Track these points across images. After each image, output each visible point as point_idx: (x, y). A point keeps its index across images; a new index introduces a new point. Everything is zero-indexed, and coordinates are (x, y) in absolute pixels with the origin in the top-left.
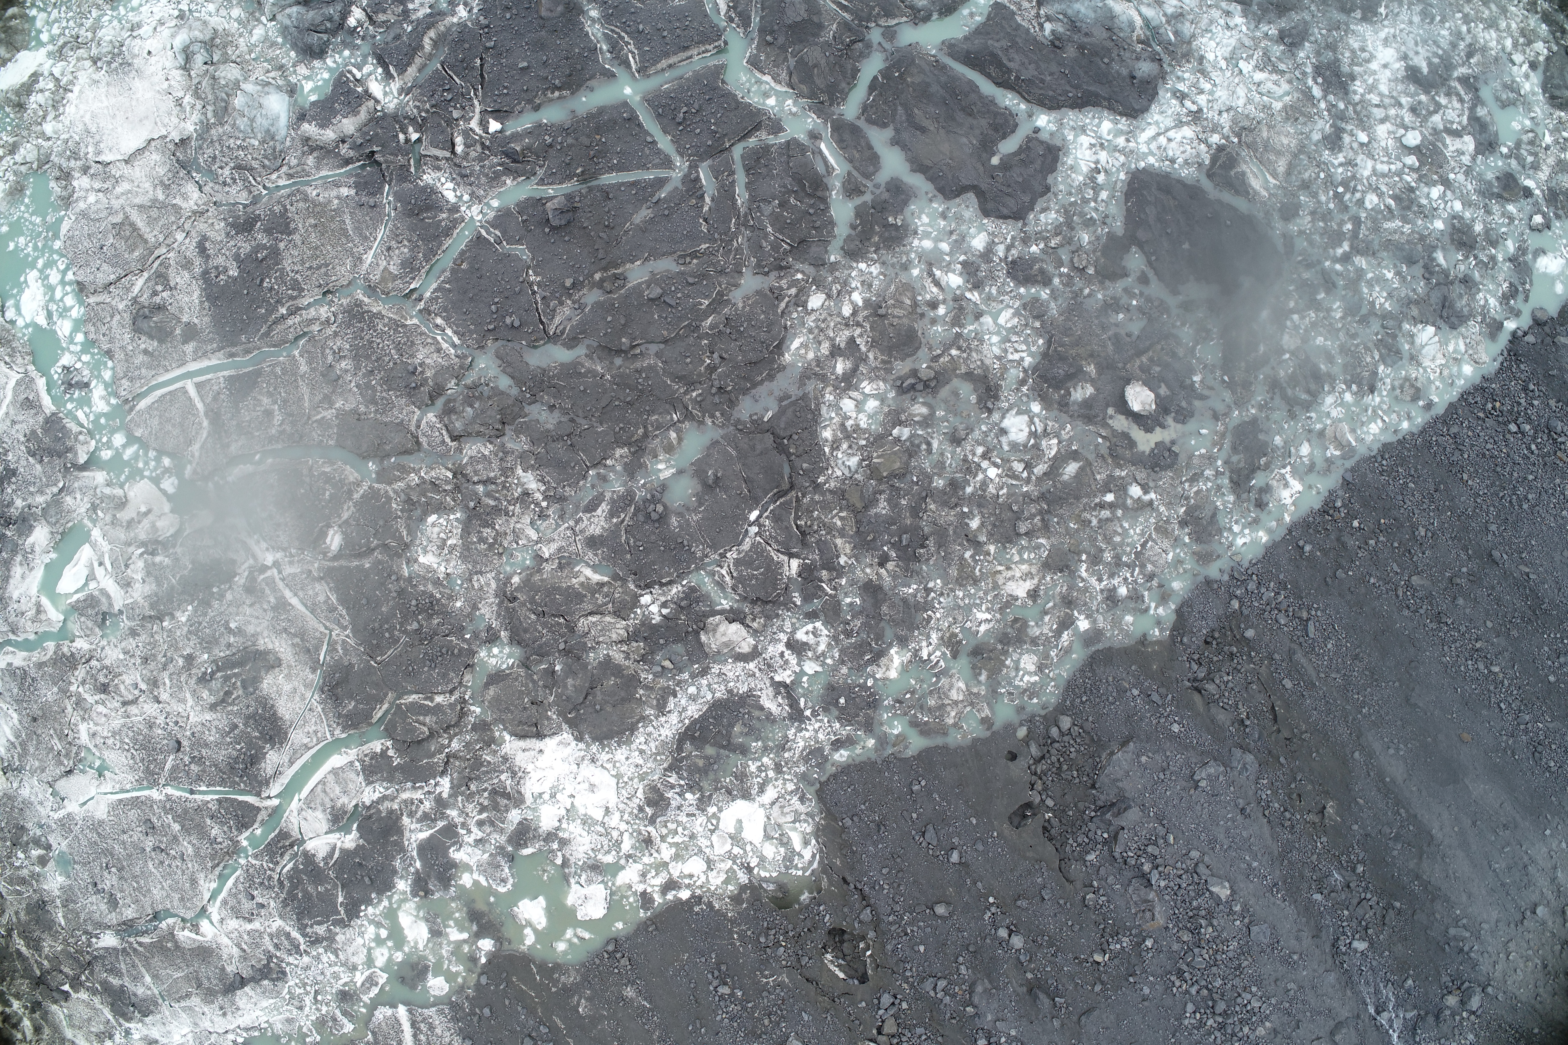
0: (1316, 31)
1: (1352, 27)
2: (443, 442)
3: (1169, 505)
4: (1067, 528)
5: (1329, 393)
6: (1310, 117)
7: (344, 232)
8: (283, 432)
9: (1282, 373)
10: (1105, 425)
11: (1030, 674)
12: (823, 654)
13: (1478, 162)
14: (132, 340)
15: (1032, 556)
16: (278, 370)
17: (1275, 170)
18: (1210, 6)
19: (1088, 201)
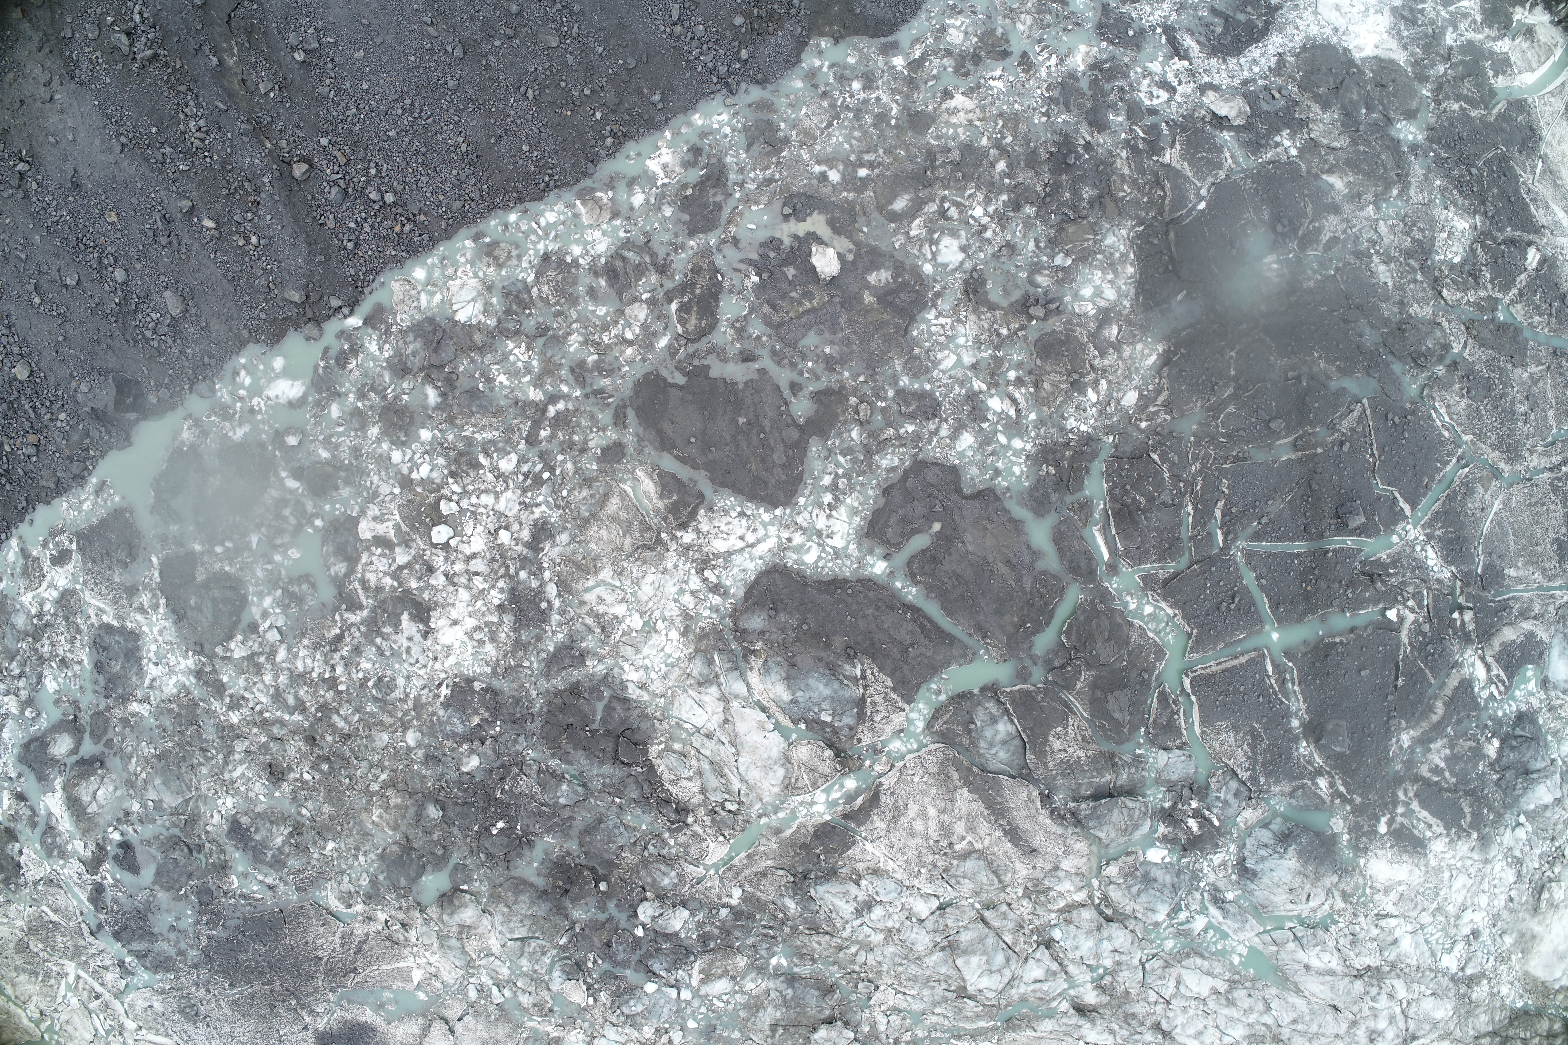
0: (535, 666)
1: (488, 670)
2: (1450, 322)
3: (798, 159)
4: (907, 150)
5: (599, 256)
6: (567, 560)
7: (1515, 533)
9: (654, 278)
10: (857, 244)
11: (954, 27)
12: (1144, 77)
13: (357, 508)
15: (944, 130)
17: (622, 500)
18: (662, 696)
19: (844, 475)
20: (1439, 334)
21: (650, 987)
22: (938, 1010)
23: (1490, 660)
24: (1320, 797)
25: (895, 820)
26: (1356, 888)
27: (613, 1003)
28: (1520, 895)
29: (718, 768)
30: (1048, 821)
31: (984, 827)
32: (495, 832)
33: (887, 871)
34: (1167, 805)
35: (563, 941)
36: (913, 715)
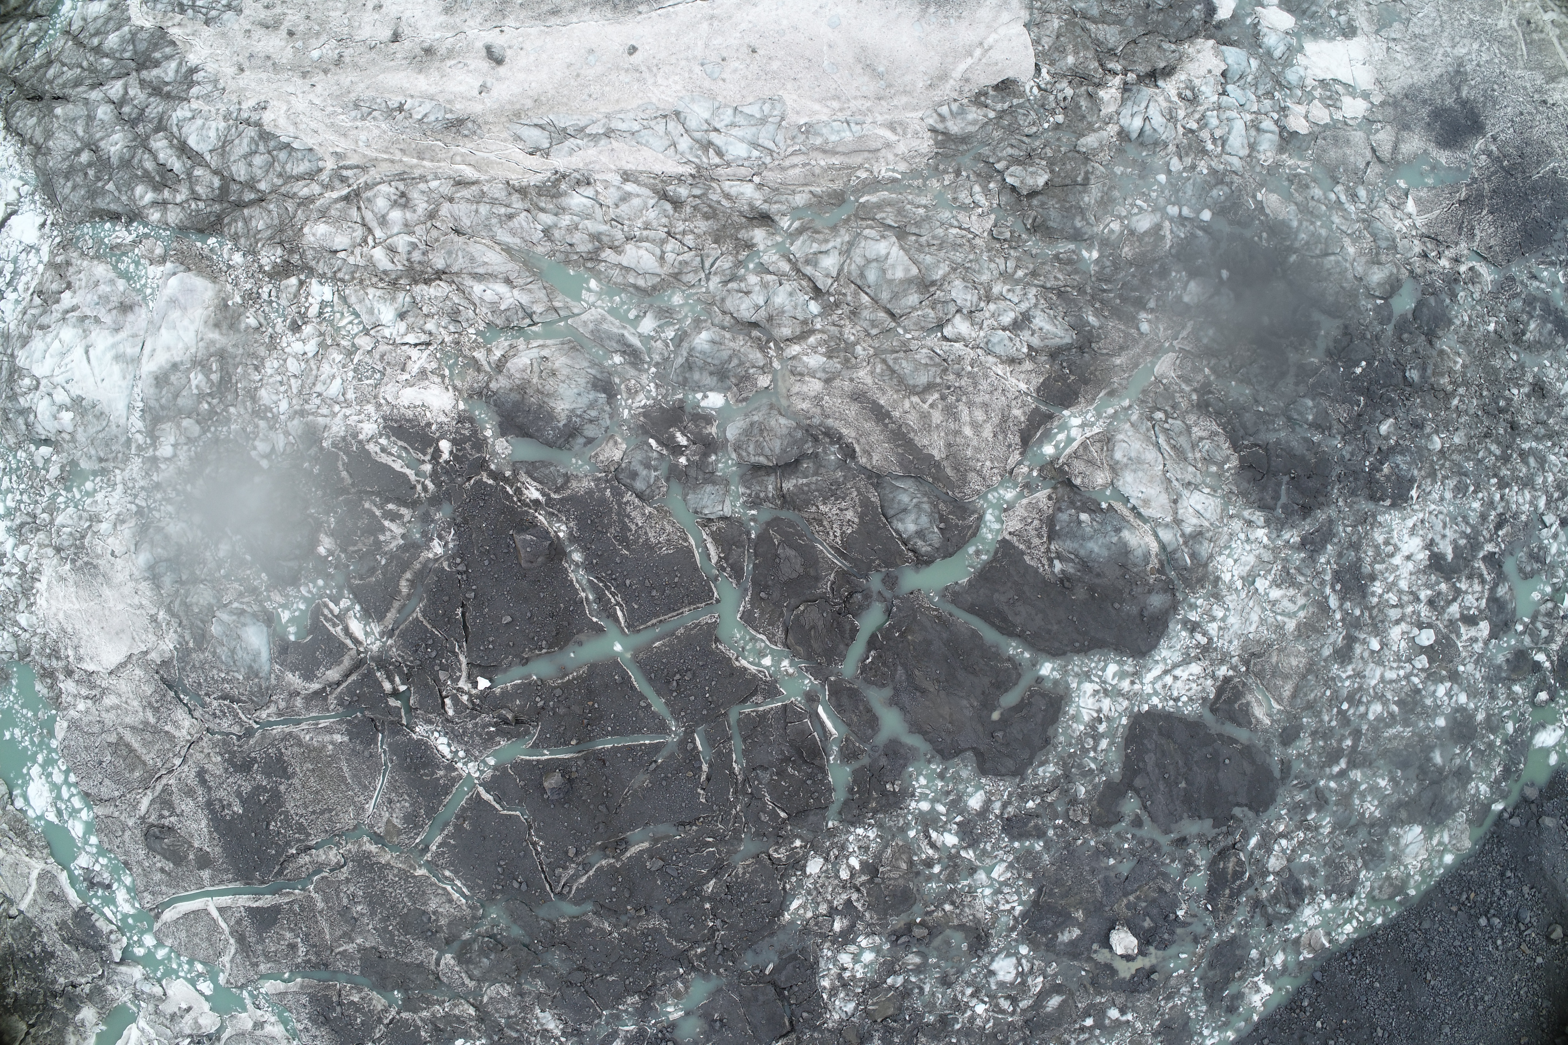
0: (1341, 528)
1: (1380, 518)
2: (463, 984)
3: (1145, 1021)
5: (1309, 905)
6: (1323, 632)
7: (343, 779)
8: (309, 961)
9: (1264, 894)
10: (1089, 959)
13: (1491, 647)
14: (147, 855)
16: (296, 907)
17: (1280, 695)
18: (1231, 517)
19: (1088, 750)
20: (476, 972)
21: (1206, 215)
22: (921, 211)
23: (348, 642)
24: (534, 479)
25: (1004, 419)
26: (462, 375)
27: (1239, 197)
28: (245, 375)
29: (1180, 454)
30: (844, 431)
31: (912, 420)
32: (1364, 363)
33: (1002, 362)
34: (713, 457)
35: (1293, 258)
36: (997, 526)
